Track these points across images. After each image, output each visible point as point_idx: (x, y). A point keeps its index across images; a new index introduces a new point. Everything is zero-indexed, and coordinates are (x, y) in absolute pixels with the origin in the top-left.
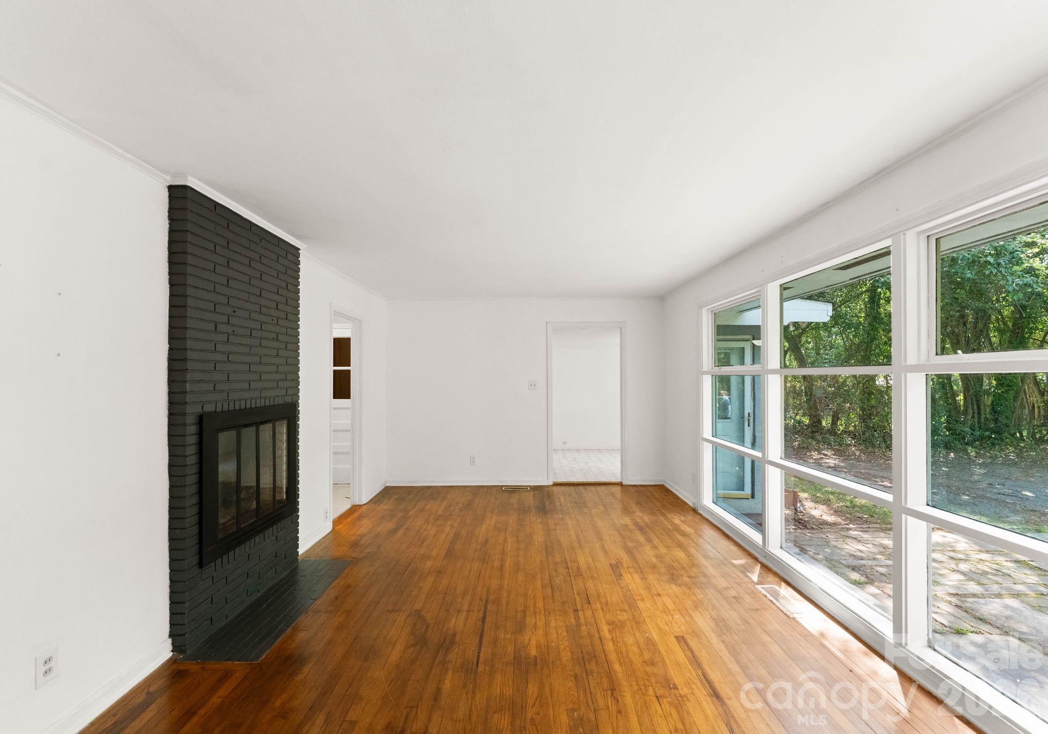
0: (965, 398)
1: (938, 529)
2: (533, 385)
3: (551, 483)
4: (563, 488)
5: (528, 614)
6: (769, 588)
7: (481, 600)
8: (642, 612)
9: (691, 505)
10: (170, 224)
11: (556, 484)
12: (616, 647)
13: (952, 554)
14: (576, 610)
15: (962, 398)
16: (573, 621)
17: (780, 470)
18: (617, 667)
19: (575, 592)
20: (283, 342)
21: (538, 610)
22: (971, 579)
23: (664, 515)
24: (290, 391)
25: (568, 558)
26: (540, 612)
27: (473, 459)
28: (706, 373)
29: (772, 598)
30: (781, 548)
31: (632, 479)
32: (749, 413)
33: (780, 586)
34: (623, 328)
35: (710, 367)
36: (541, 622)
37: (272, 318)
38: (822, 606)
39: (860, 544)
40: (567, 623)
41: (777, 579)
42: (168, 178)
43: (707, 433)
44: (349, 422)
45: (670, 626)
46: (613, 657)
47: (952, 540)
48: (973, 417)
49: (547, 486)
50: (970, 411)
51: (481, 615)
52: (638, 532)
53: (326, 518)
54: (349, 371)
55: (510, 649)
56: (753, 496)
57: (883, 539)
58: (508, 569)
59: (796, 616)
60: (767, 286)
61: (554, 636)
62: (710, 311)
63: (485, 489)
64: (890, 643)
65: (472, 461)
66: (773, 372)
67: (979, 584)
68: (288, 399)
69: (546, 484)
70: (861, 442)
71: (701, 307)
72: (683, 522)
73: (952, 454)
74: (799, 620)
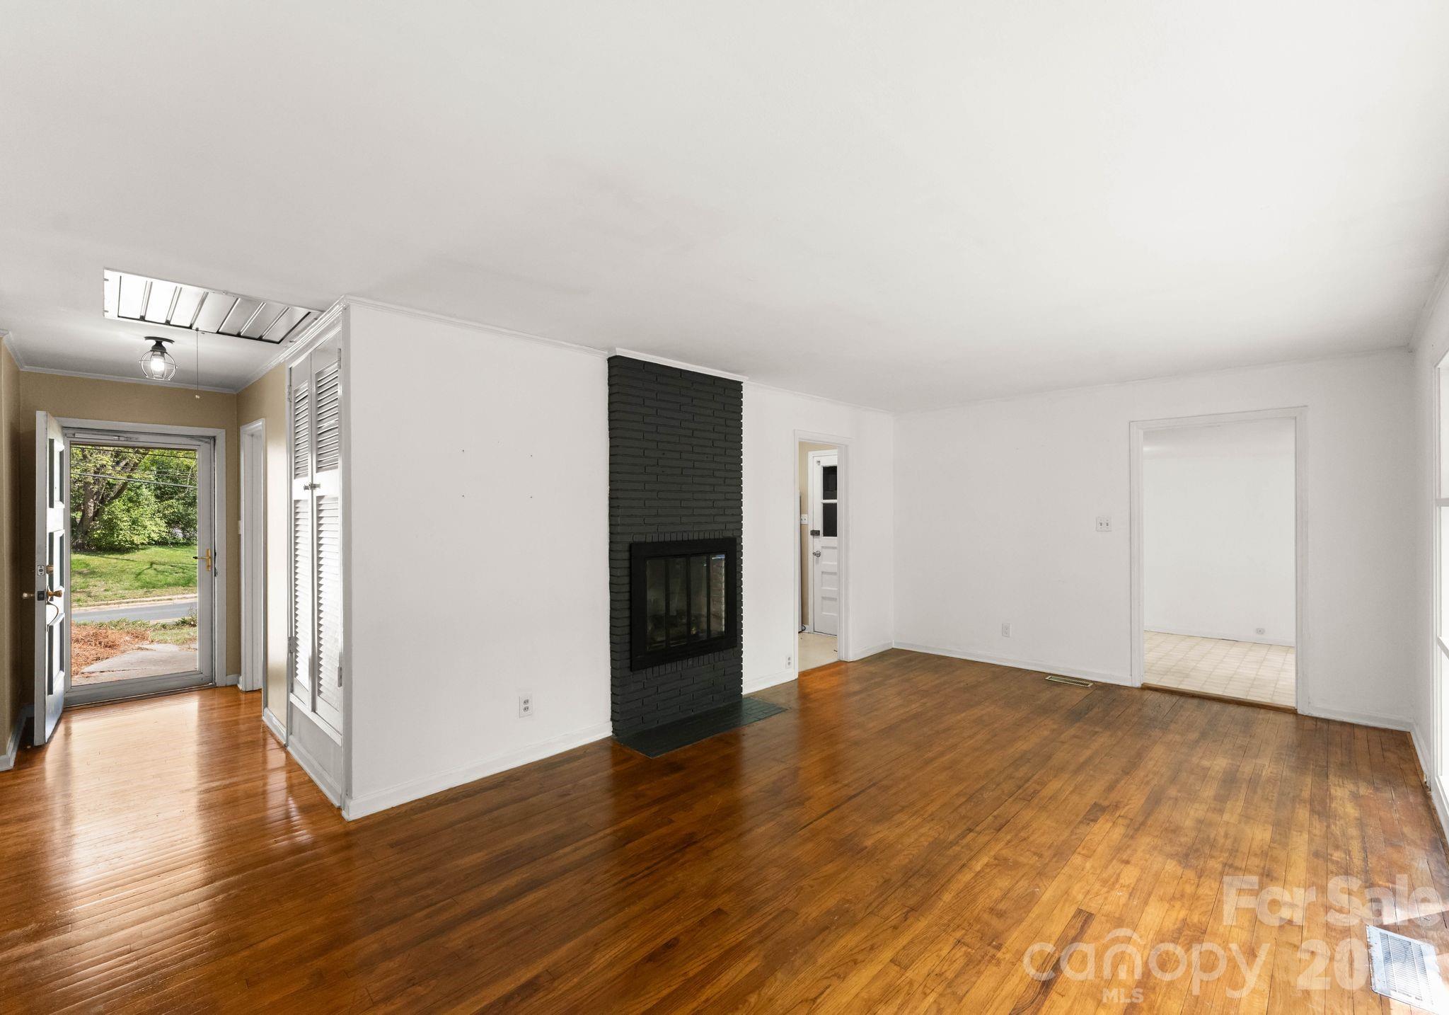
2: (1104, 524)
3: (1138, 685)
4: (1157, 695)
5: (906, 811)
7: (870, 780)
8: (1065, 868)
10: (609, 389)
11: (1147, 688)
12: (973, 881)
14: (971, 830)
16: (952, 837)
18: (947, 897)
19: (995, 813)
20: (721, 478)
21: (922, 813)
24: (730, 526)
25: (1035, 778)
27: (1007, 629)
34: (1299, 420)
36: (912, 823)
37: (706, 456)
40: (942, 837)
42: (606, 353)
44: (836, 563)
45: (1090, 896)
46: (955, 887)
51: (853, 793)
53: (789, 663)
54: (835, 505)
55: (849, 830)
58: (938, 764)
61: (910, 840)
63: (1019, 673)
65: (1005, 631)
68: (729, 534)
69: (1129, 684)
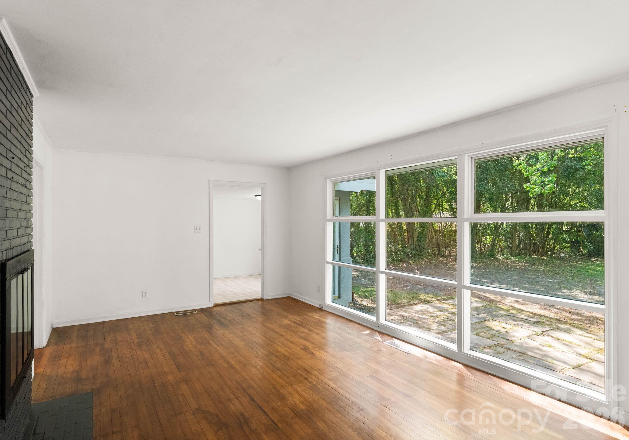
0: (408, 234)
1: (418, 303)
2: (197, 229)
3: (212, 305)
5: (278, 388)
6: (388, 342)
7: (238, 389)
8: (342, 369)
9: (318, 306)
11: (216, 306)
13: (430, 314)
14: (305, 378)
15: (406, 234)
16: (309, 384)
17: (385, 275)
19: (295, 369)
21: (283, 385)
22: (441, 325)
23: (306, 314)
25: (271, 351)
26: (286, 386)
27: (145, 293)
28: (329, 220)
29: (395, 347)
30: (386, 320)
31: (268, 296)
32: (338, 245)
33: (393, 340)
34: (264, 188)
35: (331, 217)
36: (291, 390)
38: (418, 345)
39: (392, 316)
40: (307, 386)
41: (389, 337)
43: (330, 258)
45: (361, 372)
47: (426, 308)
48: (411, 244)
49: (210, 308)
50: (410, 241)
51: (248, 398)
52: (299, 327)
55: (287, 410)
56: (339, 297)
57: (399, 312)
58: (237, 366)
59: (411, 352)
60: (380, 171)
61: (306, 396)
62: (331, 181)
64: (457, 352)
65: (144, 295)
66: (382, 220)
67: (445, 326)
69: (209, 306)
70: (365, 261)
71: (326, 178)
72: (320, 316)
73: (404, 264)
74: (412, 353)
